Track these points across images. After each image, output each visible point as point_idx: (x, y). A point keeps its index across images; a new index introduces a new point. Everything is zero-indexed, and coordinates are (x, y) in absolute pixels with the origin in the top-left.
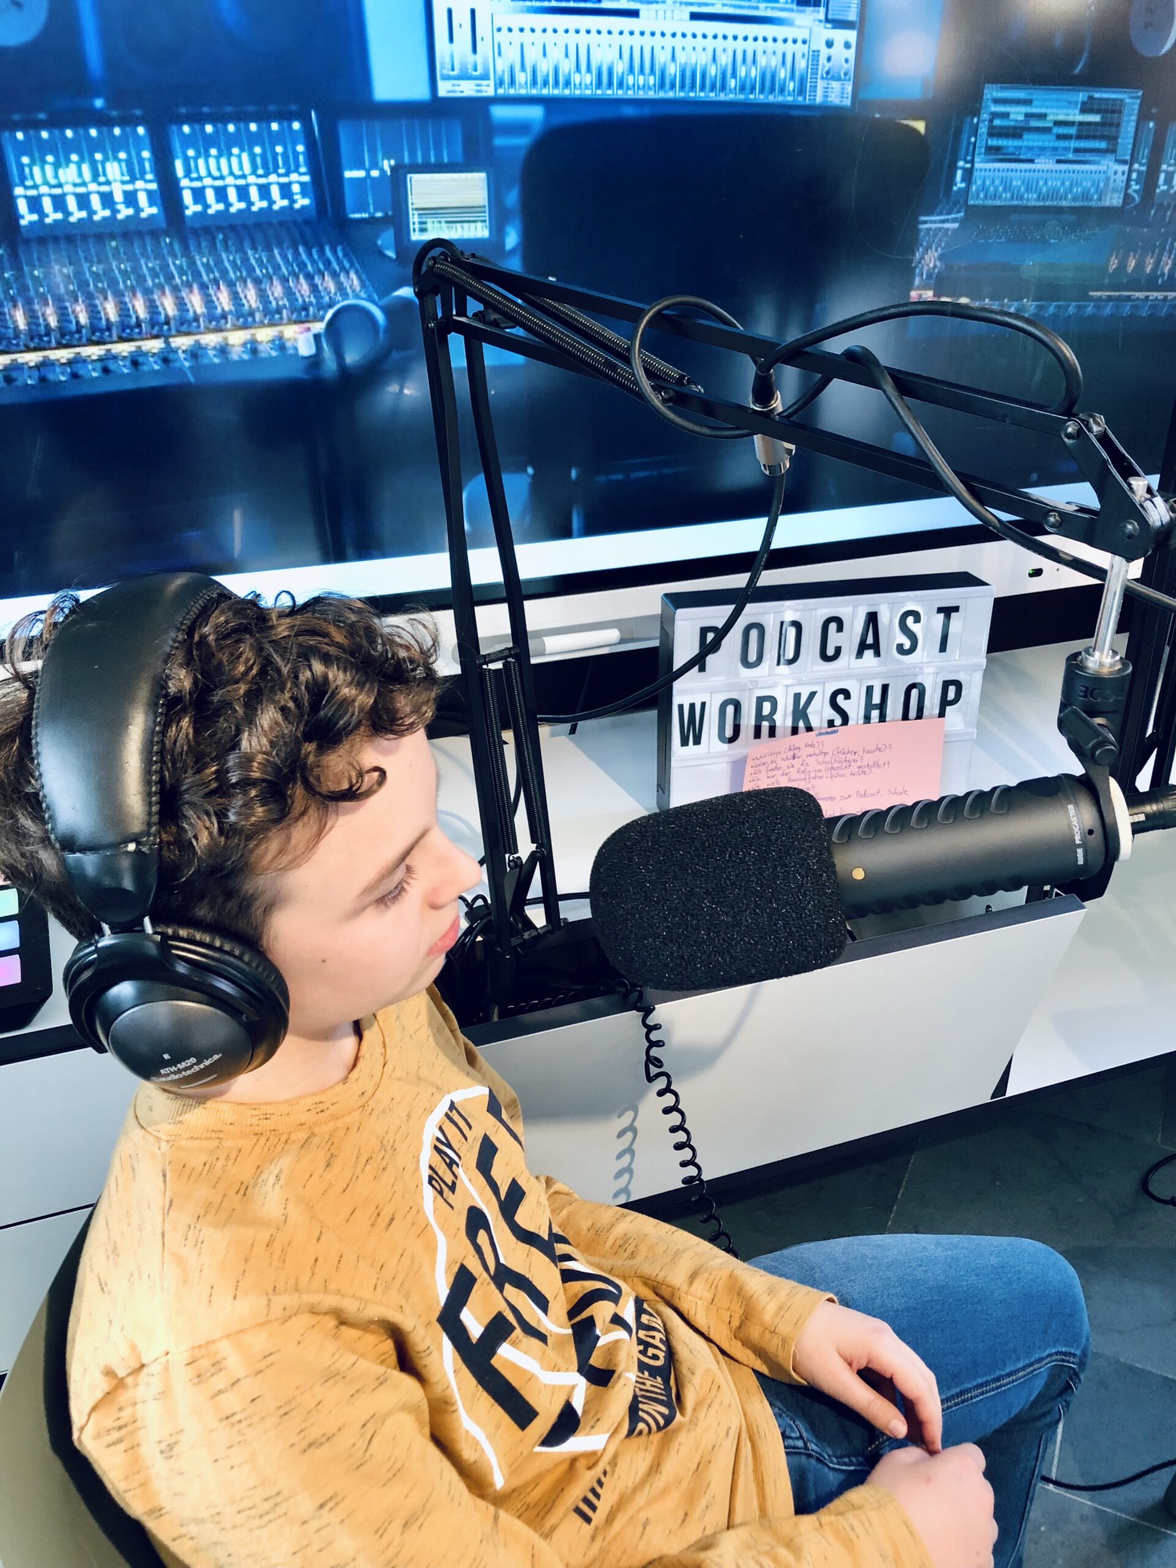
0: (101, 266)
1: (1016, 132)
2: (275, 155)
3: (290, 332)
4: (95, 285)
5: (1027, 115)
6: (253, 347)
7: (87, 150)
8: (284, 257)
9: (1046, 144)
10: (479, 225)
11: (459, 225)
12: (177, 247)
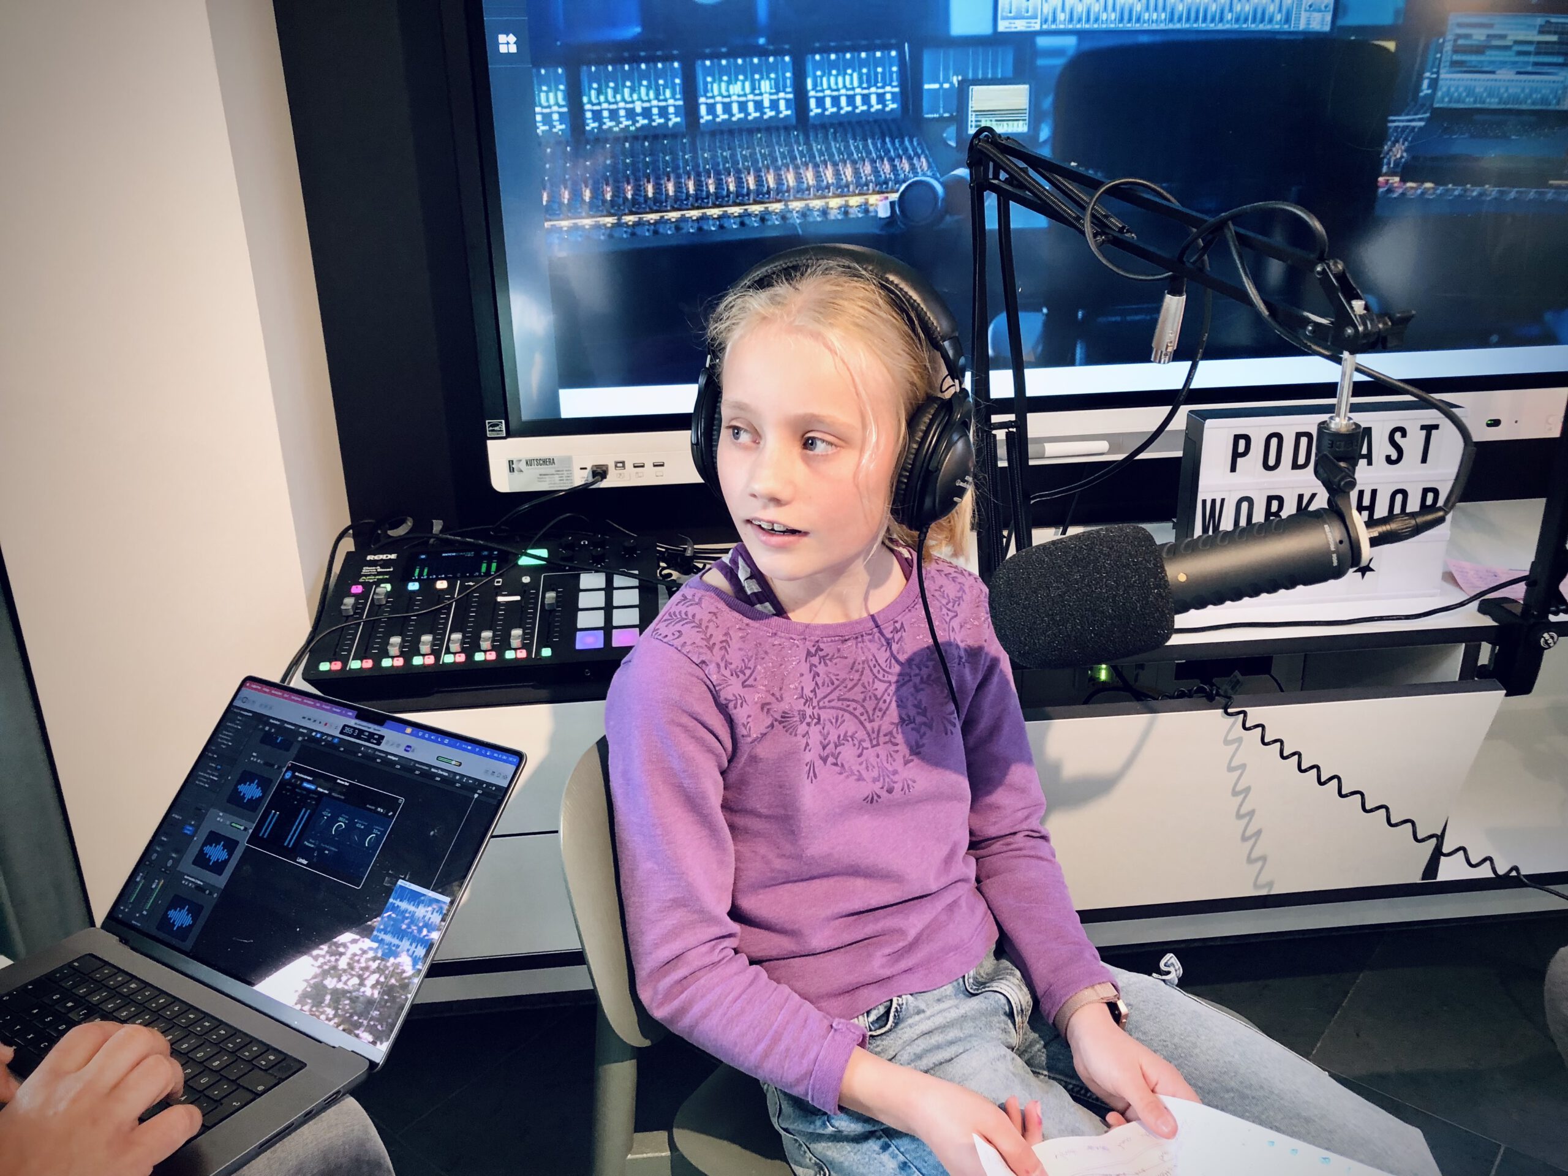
0: (749, 151)
1: (1480, 50)
2: (876, 74)
3: (873, 199)
4: (743, 164)
5: (1488, 36)
6: (845, 210)
7: (749, 72)
8: (875, 145)
9: (1507, 59)
10: (1021, 123)
11: (1005, 123)
12: (801, 138)
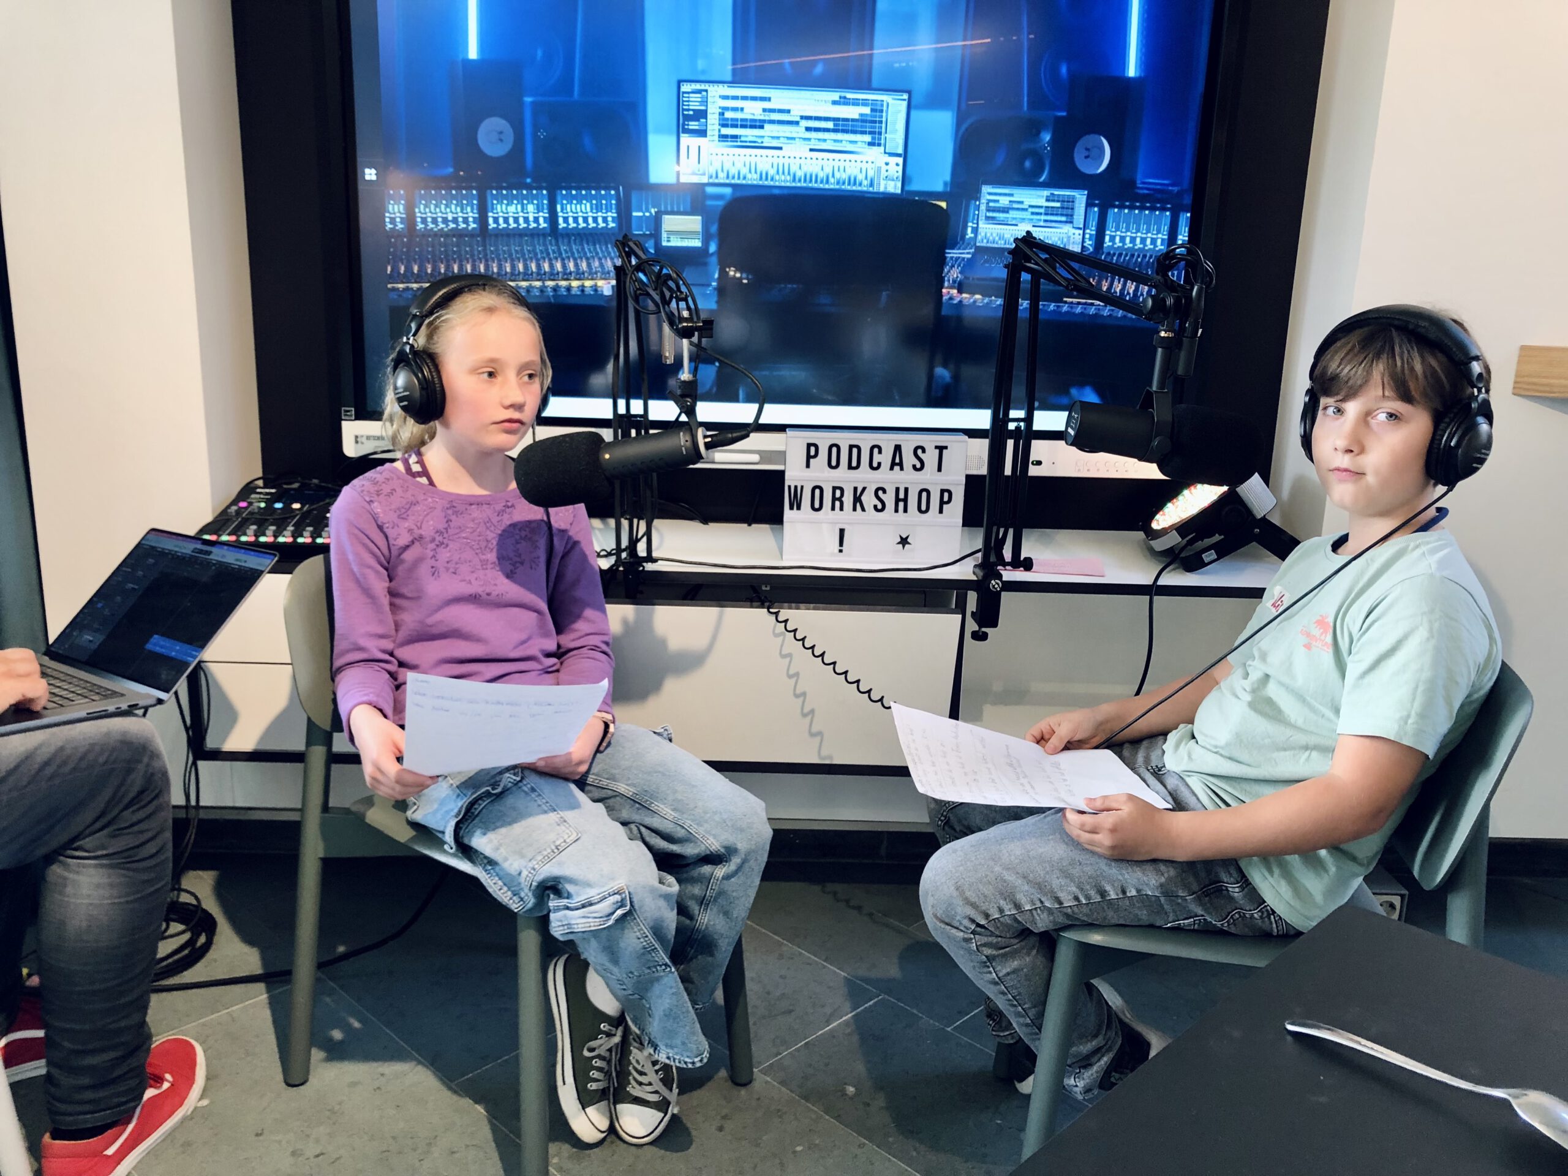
0: (519, 248)
1: (1005, 210)
2: (602, 204)
3: (600, 283)
4: (516, 256)
5: (1010, 202)
6: (582, 288)
7: (520, 199)
8: (601, 249)
9: (1025, 217)
10: (697, 240)
11: (686, 240)
12: (553, 242)
